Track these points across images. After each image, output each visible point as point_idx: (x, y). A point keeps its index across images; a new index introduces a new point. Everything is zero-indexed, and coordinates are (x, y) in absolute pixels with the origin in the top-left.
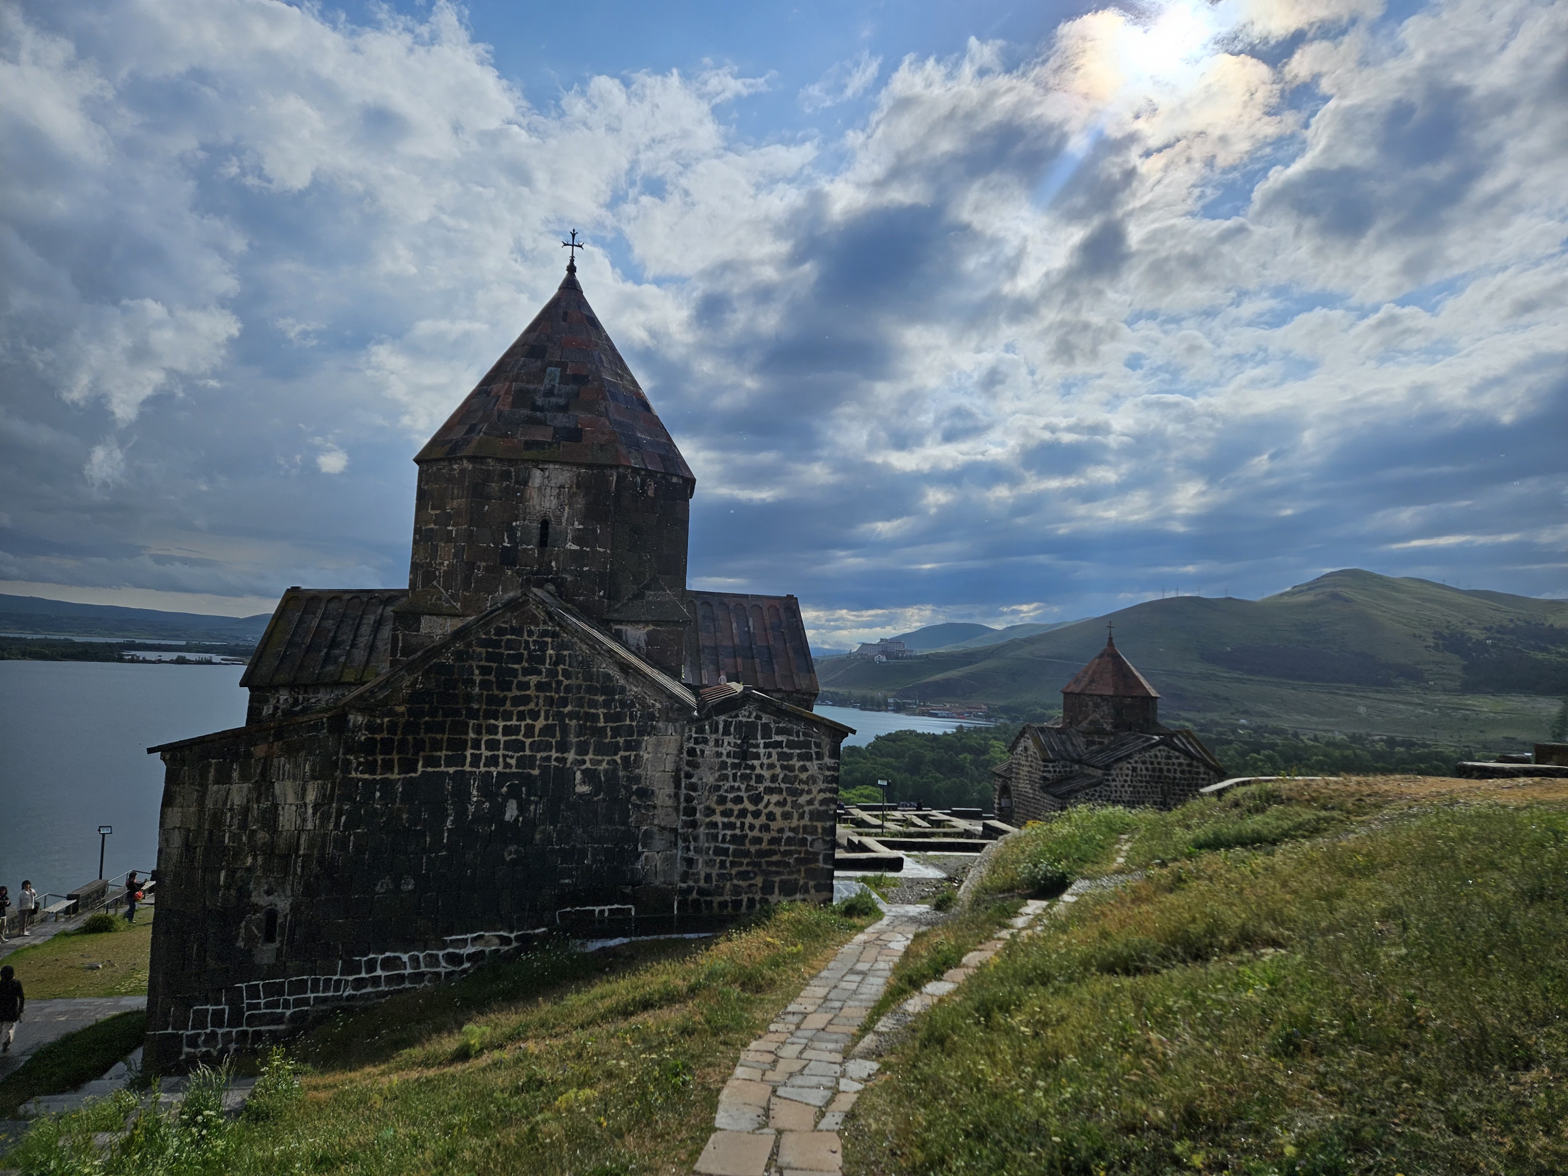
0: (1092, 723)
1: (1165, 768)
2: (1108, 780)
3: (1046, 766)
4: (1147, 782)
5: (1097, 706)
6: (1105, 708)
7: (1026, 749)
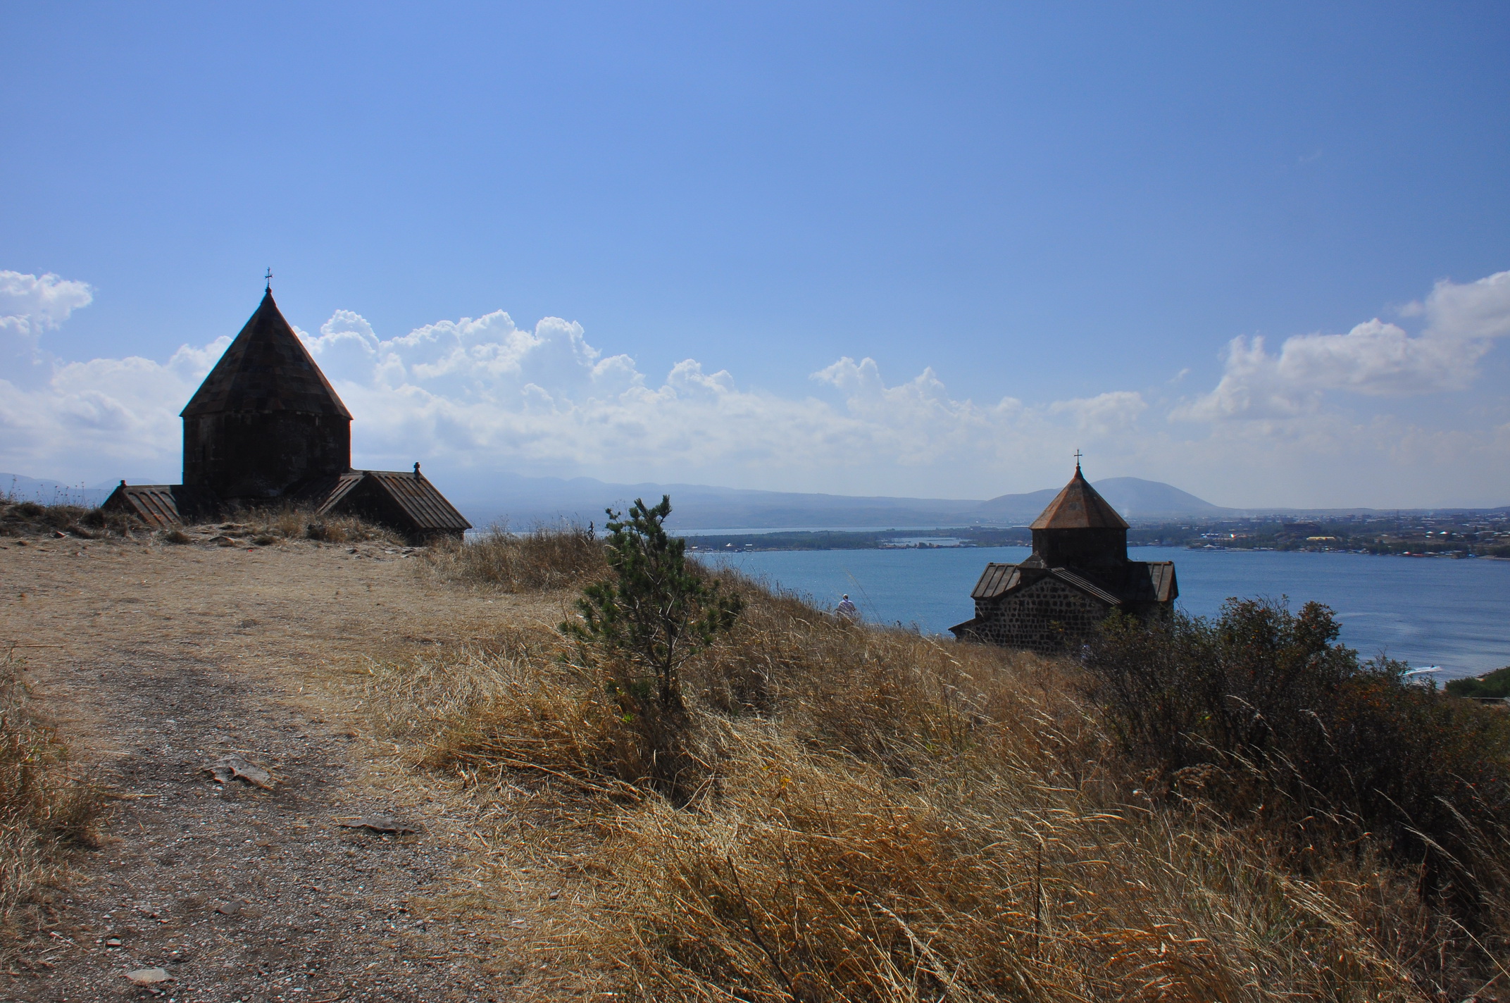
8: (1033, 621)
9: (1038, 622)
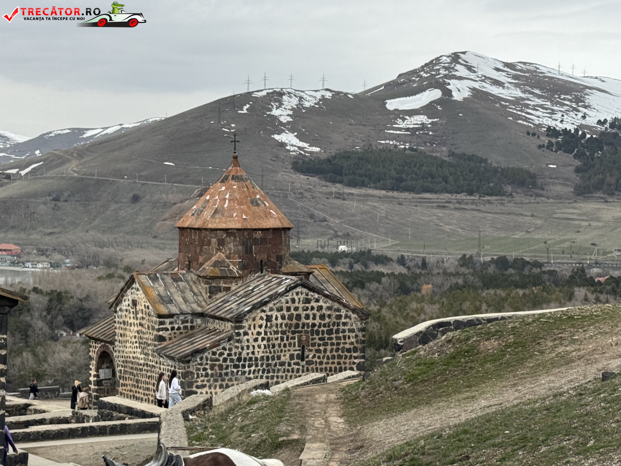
0: (216, 264)
1: (303, 314)
2: (238, 334)
3: (161, 323)
4: (283, 333)
5: (221, 243)
6: (231, 246)
7: (135, 303)
8: (282, 339)
9: (287, 340)
